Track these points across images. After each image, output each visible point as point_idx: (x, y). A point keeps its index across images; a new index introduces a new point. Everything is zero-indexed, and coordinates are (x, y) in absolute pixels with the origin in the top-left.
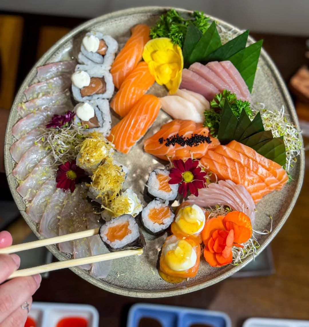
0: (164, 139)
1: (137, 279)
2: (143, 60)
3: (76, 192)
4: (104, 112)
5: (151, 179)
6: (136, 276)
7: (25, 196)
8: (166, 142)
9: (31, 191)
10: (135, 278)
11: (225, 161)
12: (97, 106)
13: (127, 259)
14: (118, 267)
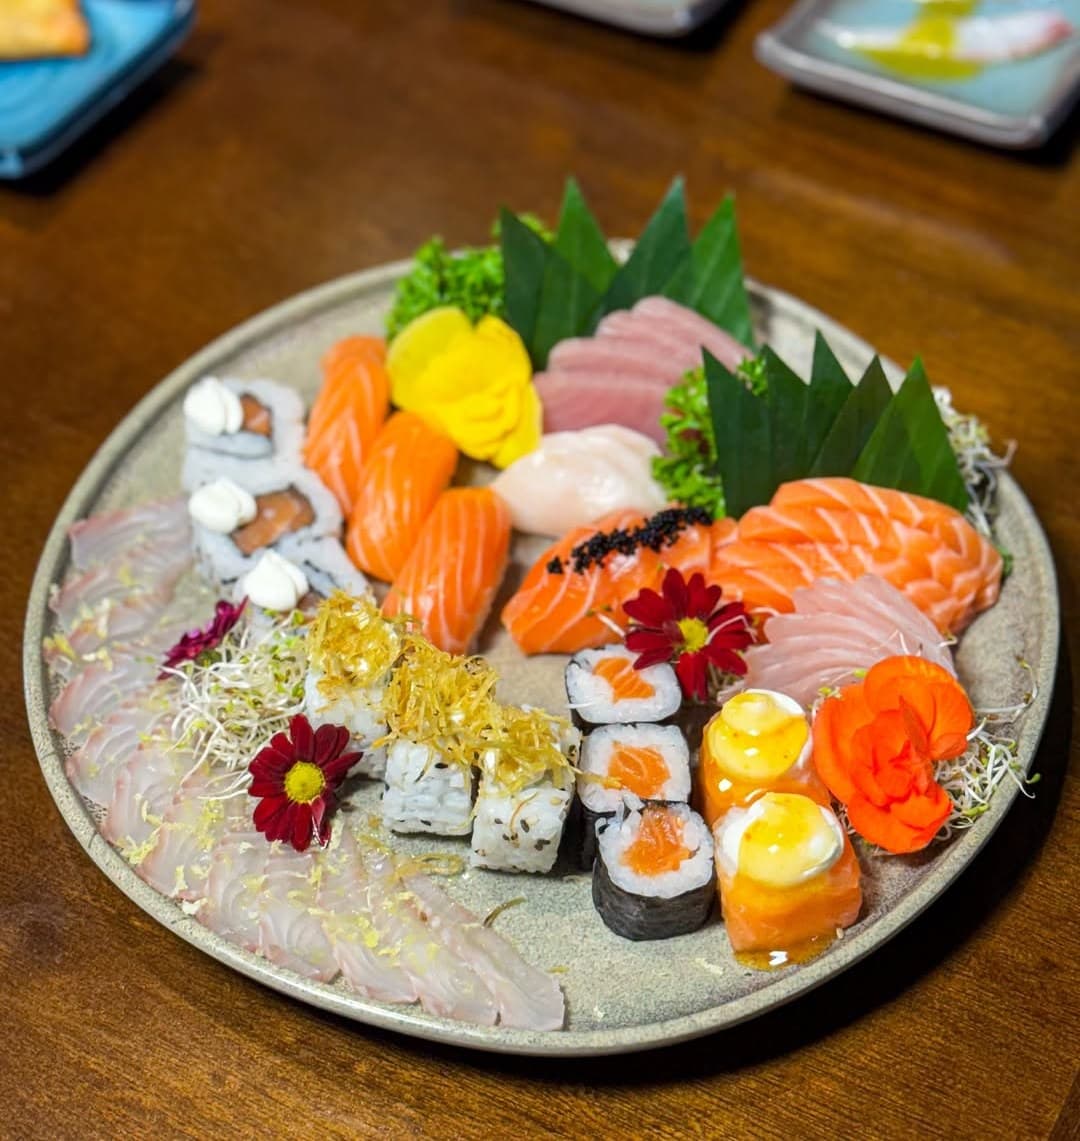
0: (562, 560)
1: (669, 1002)
2: (393, 409)
3: (338, 838)
4: (334, 572)
5: (576, 684)
6: (662, 998)
7: (173, 887)
8: (573, 561)
9: (185, 871)
10: (662, 1002)
11: (781, 555)
12: (307, 563)
13: (607, 969)
14: (586, 998)
